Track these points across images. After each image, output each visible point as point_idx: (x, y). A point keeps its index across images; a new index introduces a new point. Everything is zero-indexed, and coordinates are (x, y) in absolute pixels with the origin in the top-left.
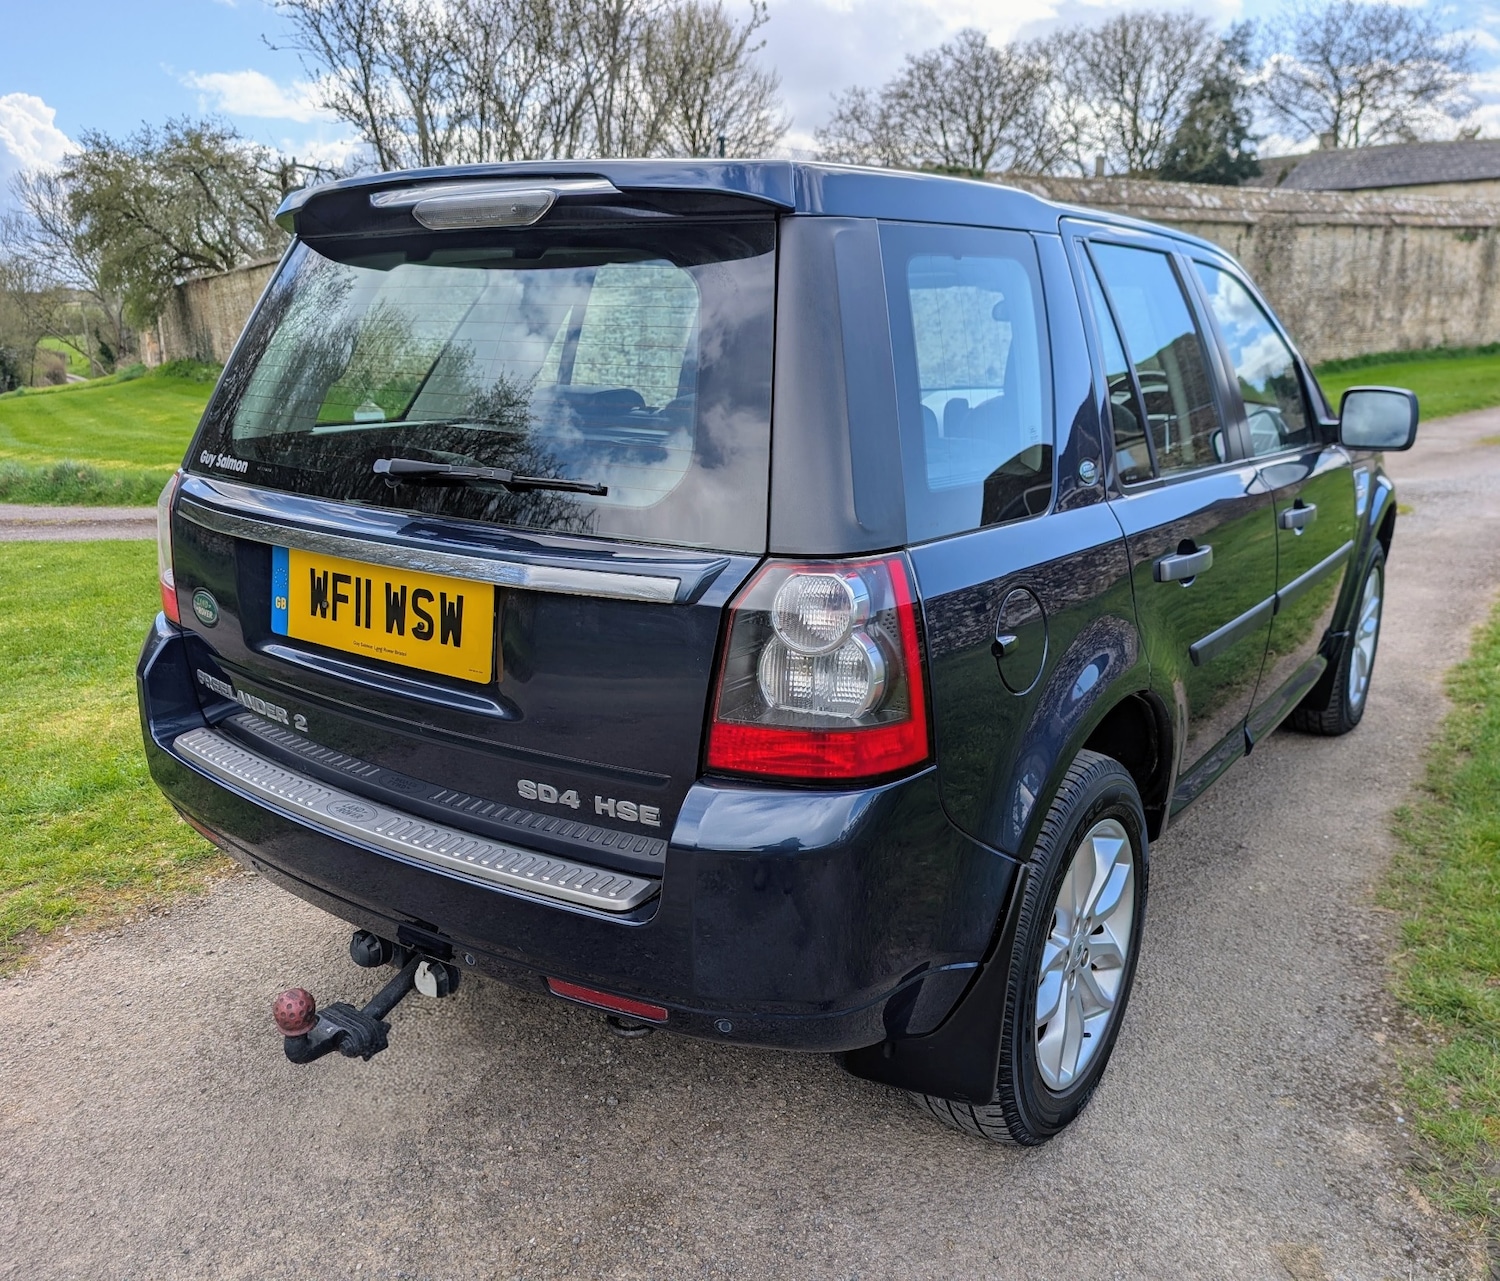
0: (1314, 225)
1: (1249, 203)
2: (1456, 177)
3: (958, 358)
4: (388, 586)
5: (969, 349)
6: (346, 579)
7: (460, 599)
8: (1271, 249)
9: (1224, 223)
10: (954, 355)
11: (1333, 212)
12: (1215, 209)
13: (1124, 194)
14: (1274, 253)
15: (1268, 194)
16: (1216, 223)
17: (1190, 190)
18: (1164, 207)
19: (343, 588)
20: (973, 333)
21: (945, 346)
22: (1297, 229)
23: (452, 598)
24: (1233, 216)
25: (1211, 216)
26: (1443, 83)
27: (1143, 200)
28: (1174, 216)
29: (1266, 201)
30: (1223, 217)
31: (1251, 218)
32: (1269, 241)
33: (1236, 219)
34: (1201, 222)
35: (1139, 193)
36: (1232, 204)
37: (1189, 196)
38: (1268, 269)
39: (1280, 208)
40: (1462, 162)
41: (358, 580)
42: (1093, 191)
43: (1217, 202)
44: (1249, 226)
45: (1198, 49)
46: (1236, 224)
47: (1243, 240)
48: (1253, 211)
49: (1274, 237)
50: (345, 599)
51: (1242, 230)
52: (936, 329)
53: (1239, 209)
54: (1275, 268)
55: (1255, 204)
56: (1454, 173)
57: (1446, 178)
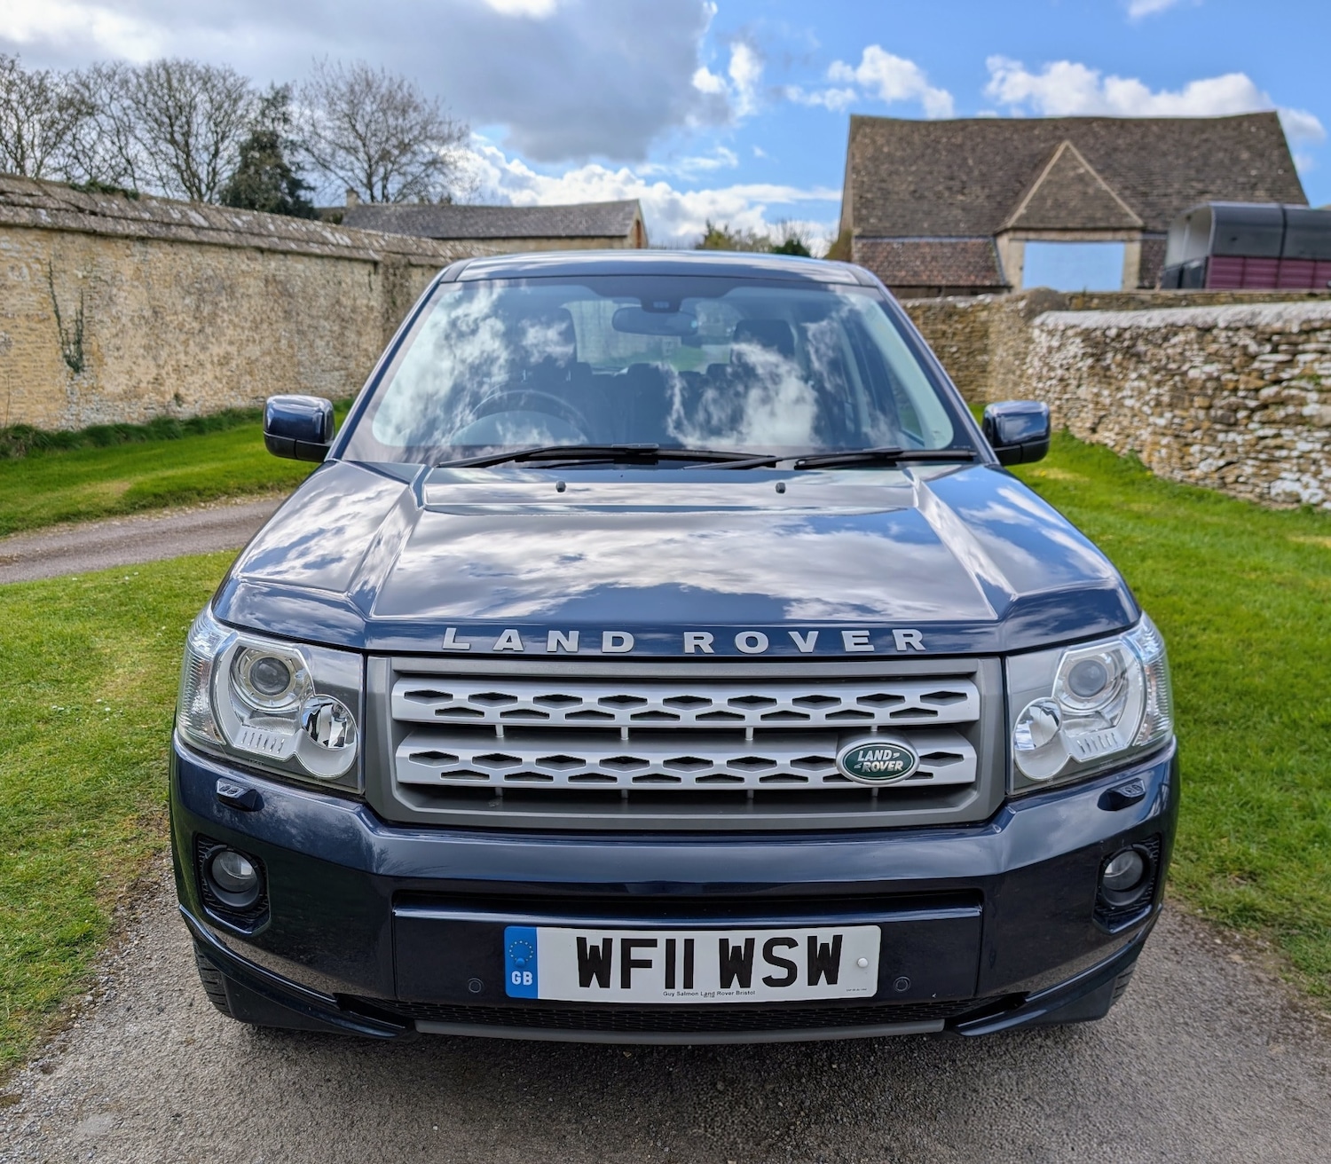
0: (421, 266)
1: (371, 244)
2: (475, 235)
3: (143, 385)
5: (154, 375)
8: (394, 286)
9: (356, 260)
10: (140, 381)
11: (433, 256)
12: (347, 247)
13: (271, 227)
14: (397, 289)
15: (382, 237)
16: (350, 260)
17: (324, 228)
18: (307, 242)
20: (155, 358)
21: (130, 372)
22: (411, 269)
24: (362, 254)
25: (346, 253)
26: (447, 159)
27: (288, 234)
28: (318, 251)
29: (383, 243)
30: (355, 254)
31: (377, 257)
32: (391, 278)
33: (365, 257)
34: (339, 258)
35: (283, 227)
36: (358, 243)
37: (324, 233)
38: (394, 303)
39: (395, 249)
40: (476, 223)
42: (244, 222)
43: (347, 241)
44: (375, 264)
45: (241, 104)
46: (365, 261)
47: (373, 276)
48: (376, 251)
49: (395, 275)
51: (370, 267)
52: (116, 354)
53: (365, 248)
54: (399, 302)
55: (376, 244)
56: (471, 232)
57: (467, 234)
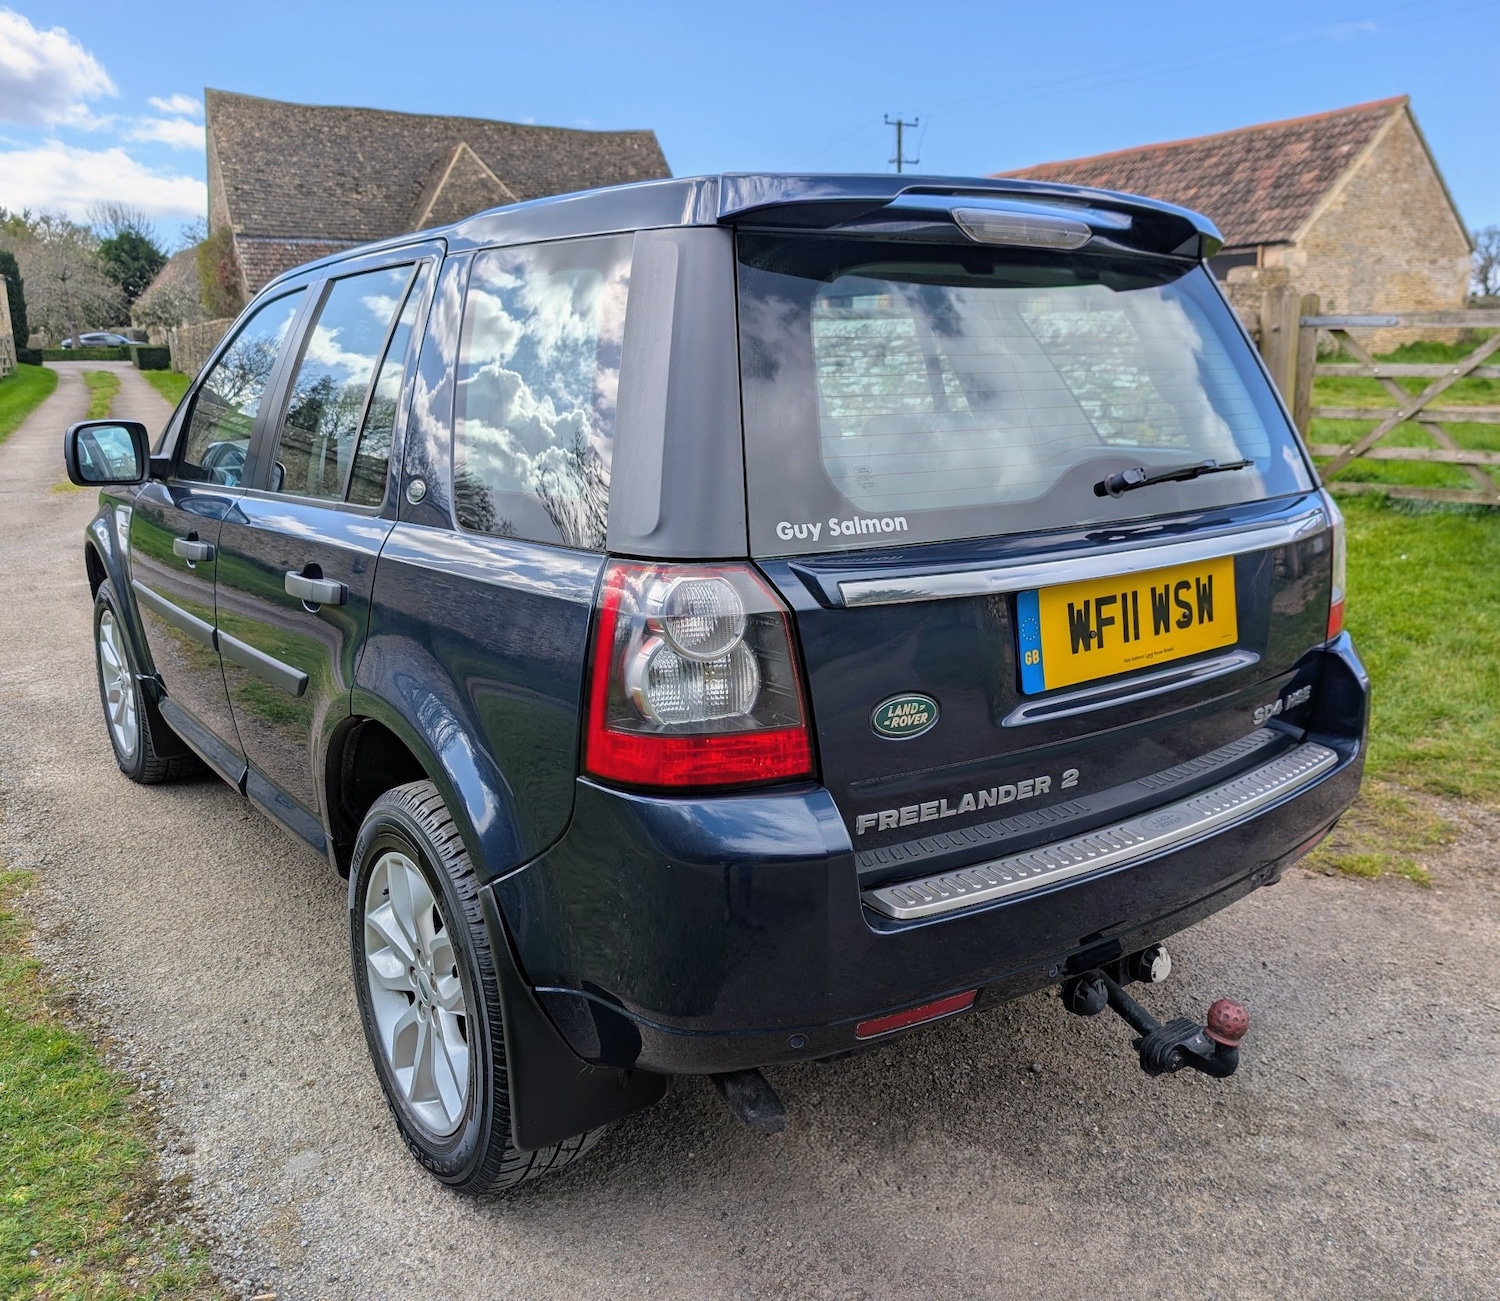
4: (1153, 590)
6: (1111, 600)
7: (1210, 578)
19: (1107, 611)
23: (1204, 581)
41: (1124, 596)
50: (1111, 621)
